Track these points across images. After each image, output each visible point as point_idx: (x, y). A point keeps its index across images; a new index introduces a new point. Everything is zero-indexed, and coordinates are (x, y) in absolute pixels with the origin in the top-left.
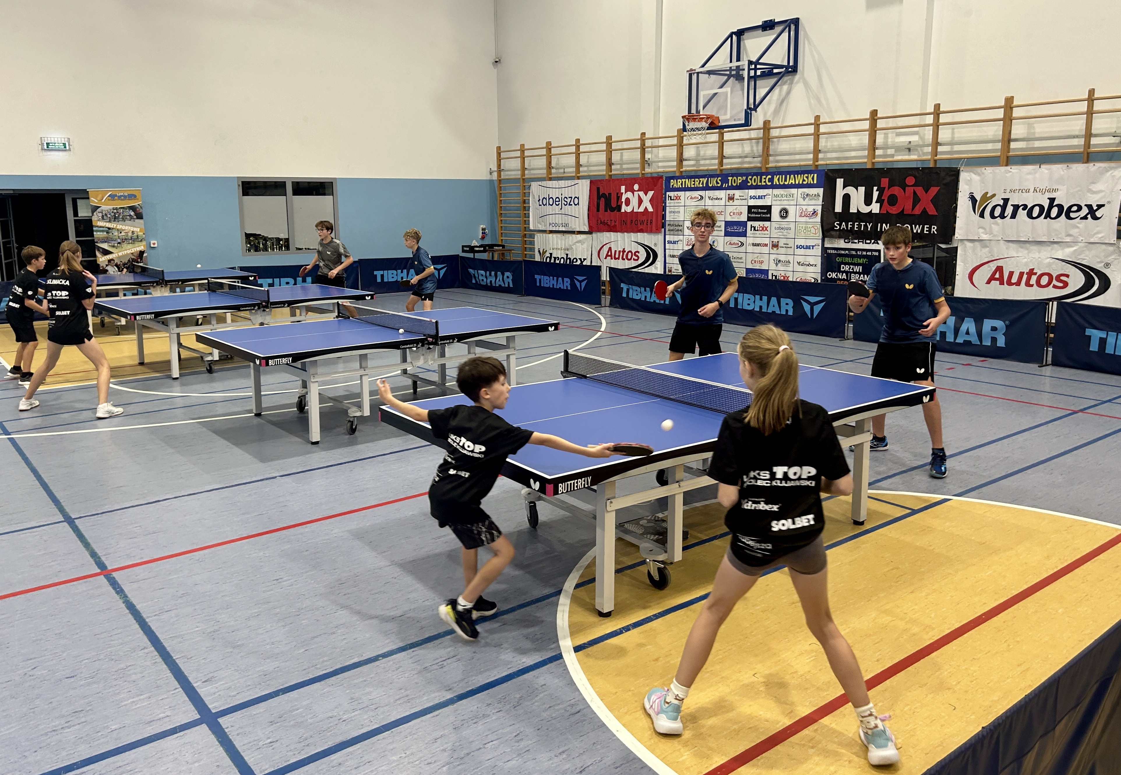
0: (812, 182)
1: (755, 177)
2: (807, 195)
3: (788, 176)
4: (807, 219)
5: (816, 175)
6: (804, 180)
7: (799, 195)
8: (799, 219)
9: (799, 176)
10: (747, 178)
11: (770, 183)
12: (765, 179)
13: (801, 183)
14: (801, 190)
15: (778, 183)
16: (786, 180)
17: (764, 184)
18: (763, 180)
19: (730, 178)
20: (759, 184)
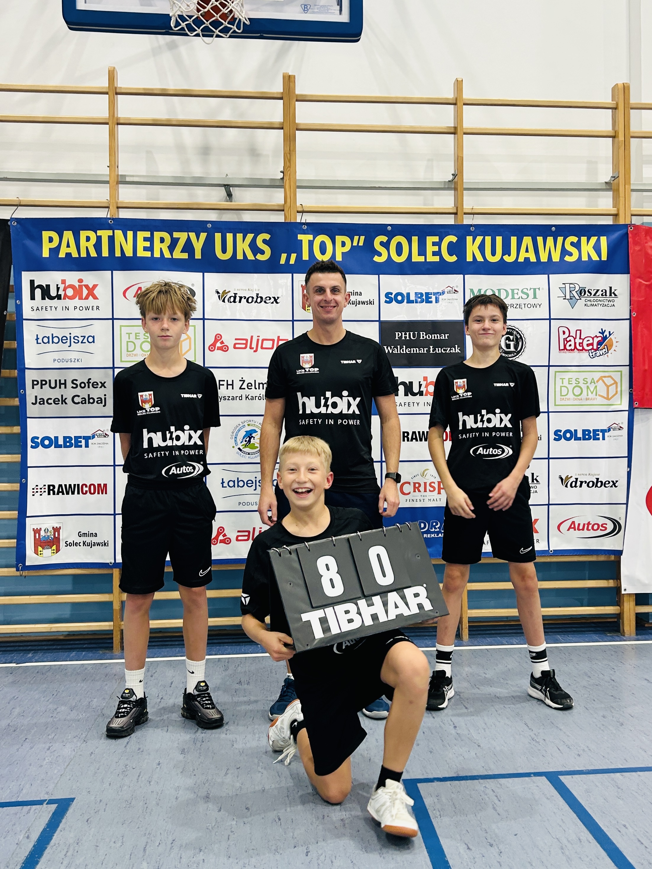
0: (595, 257)
1: (400, 238)
2: (582, 292)
3: (514, 240)
4: (584, 358)
5: (604, 240)
6: (564, 252)
7: (556, 292)
8: (558, 358)
9: (550, 240)
10: (369, 243)
11: (454, 259)
12: (438, 244)
13: (556, 258)
14: (557, 279)
15: (480, 258)
16: (506, 250)
17: (431, 258)
18: (430, 249)
19: (305, 238)
20: (416, 258)
